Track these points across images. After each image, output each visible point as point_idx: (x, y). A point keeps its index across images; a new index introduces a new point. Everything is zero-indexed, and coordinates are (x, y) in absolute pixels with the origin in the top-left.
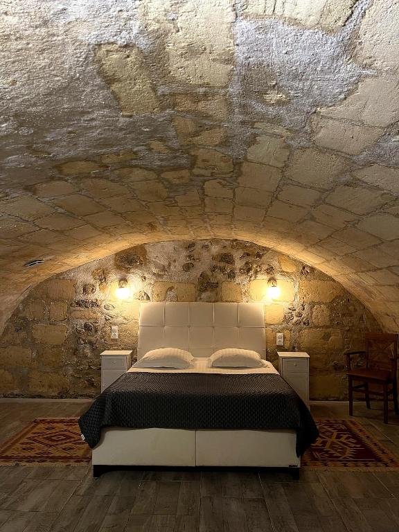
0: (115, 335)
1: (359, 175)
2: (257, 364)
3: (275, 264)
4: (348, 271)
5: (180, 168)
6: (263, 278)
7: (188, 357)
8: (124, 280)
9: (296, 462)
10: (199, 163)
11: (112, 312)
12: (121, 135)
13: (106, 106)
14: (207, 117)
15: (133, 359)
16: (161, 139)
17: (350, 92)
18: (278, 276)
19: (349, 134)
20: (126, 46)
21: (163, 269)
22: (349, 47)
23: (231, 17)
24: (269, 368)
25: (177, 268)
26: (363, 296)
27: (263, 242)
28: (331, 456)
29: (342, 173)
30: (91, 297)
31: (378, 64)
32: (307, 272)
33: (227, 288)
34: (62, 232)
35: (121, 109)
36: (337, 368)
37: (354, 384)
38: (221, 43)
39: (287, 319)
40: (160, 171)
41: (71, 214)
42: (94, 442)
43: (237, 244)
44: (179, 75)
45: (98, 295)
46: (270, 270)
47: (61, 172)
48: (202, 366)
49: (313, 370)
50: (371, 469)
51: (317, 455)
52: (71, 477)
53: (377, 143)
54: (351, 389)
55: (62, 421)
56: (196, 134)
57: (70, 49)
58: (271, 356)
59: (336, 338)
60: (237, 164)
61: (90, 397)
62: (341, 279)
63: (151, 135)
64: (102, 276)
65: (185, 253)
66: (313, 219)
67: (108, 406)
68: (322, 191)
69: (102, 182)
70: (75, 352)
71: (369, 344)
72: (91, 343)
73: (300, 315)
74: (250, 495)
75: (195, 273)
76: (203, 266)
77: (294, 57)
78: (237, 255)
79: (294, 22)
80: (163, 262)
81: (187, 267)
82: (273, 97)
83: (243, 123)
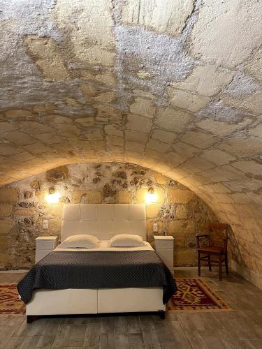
0: (46, 226)
1: (199, 124)
2: (140, 244)
3: (153, 179)
4: (198, 184)
5: (87, 116)
6: (145, 187)
7: (95, 240)
8: (52, 189)
9: (163, 307)
10: (100, 113)
11: (43, 211)
12: (45, 93)
13: (33, 75)
14: (102, 84)
15: (58, 242)
16: (73, 98)
17: (188, 75)
18: (154, 187)
19: (190, 99)
20: (44, 37)
21: (80, 182)
22: (186, 47)
23: (111, 23)
24: (148, 247)
25: (89, 181)
26: (207, 200)
27: (145, 164)
28: (186, 302)
29: (189, 123)
30: (30, 200)
31: (204, 58)
32: (173, 184)
33: (122, 194)
34: (8, 156)
35: (44, 77)
36: (191, 246)
37: (202, 255)
38: (107, 39)
39: (160, 215)
40: (74, 117)
41: (14, 145)
42: (27, 299)
43: (128, 165)
44: (82, 57)
45: (34, 199)
46: (150, 183)
47: (5, 116)
48: (104, 246)
49: (176, 247)
50: (210, 311)
51: (177, 302)
52: (12, 324)
53: (207, 106)
54: (200, 259)
55: (7, 286)
56: (96, 95)
57: (6, 37)
58: (150, 239)
59: (191, 226)
60: (124, 115)
61: (27, 268)
62: (194, 189)
63: (66, 94)
64: (37, 186)
65: (94, 171)
66: (174, 151)
67: (38, 274)
68: (178, 134)
69: (35, 124)
70: (18, 238)
71: (211, 230)
72: (28, 231)
73: (168, 212)
74: (132, 331)
75: (101, 185)
76: (106, 180)
77: (153, 51)
78: (129, 172)
79: (151, 29)
80: (79, 177)
81: (96, 181)
82: (142, 74)
83: (125, 89)
